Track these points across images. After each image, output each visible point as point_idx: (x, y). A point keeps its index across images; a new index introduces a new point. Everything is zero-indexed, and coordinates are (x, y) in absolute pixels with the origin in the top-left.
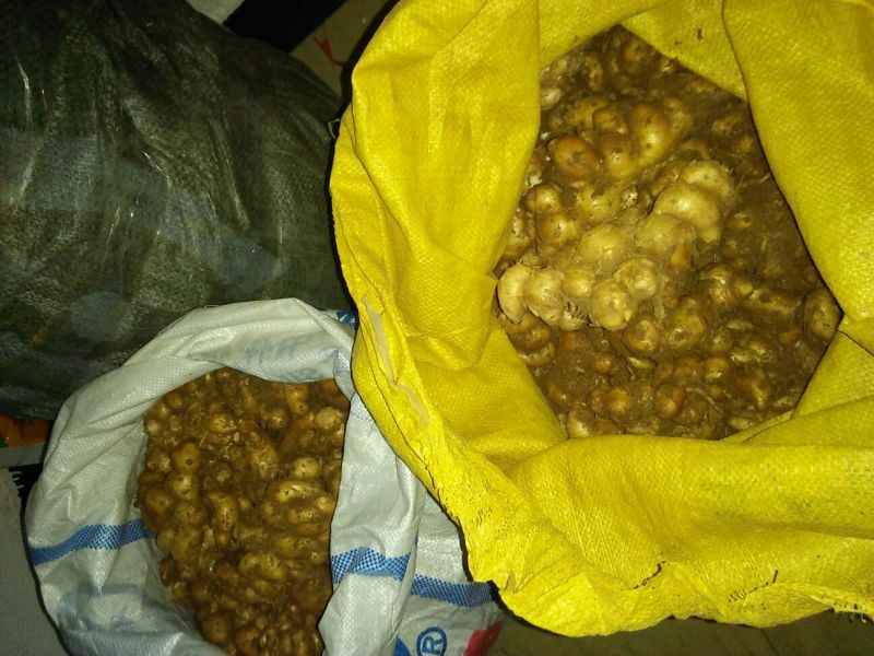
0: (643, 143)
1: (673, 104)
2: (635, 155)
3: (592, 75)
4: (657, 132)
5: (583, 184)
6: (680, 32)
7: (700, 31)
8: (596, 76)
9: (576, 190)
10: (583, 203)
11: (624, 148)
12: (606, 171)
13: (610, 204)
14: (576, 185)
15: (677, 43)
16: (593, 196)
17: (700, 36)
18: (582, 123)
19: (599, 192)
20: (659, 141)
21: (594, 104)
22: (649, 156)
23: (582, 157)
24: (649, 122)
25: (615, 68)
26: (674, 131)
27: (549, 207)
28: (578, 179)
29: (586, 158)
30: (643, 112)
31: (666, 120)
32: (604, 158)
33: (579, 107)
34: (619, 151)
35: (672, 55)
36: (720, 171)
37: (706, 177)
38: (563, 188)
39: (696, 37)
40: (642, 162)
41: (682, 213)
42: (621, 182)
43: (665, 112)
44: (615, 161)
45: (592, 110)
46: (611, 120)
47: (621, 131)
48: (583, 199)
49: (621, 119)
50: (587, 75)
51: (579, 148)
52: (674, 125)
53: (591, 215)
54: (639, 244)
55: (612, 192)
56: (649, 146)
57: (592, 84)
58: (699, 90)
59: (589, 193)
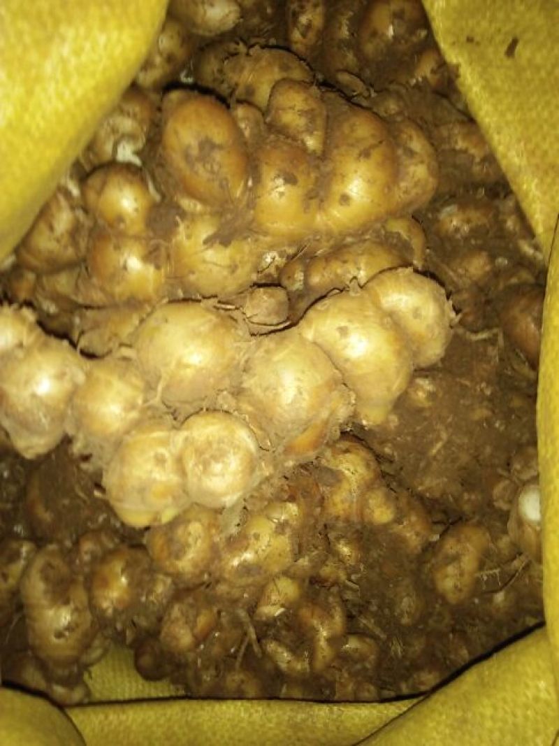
0: (337, 189)
1: (417, 144)
2: (314, 203)
3: (304, 19)
4: (370, 182)
5: (199, 207)
6: (484, 24)
7: (514, 43)
8: (309, 26)
9: (183, 214)
10: (187, 244)
11: (301, 179)
12: (251, 204)
13: (233, 268)
14: (186, 203)
15: (470, 40)
16: (209, 242)
17: (511, 51)
18: (250, 91)
19: (222, 238)
20: (366, 200)
21: (285, 68)
22: (337, 216)
23: (218, 156)
24: (366, 154)
25: (345, 32)
26: (399, 196)
27: (120, 219)
28: (192, 194)
29: (225, 162)
30: (363, 129)
31: (394, 168)
32: (258, 180)
33: (258, 59)
34: (290, 180)
35: (453, 56)
36: (443, 312)
37: (416, 313)
38: (163, 196)
39: (504, 48)
40: (320, 220)
41: (347, 360)
42: (268, 239)
43: (400, 152)
44: (275, 195)
45: (277, 74)
46: (302, 113)
47: (312, 143)
48: (189, 237)
49: (320, 122)
50: (295, 15)
51: (219, 134)
52: (403, 184)
53: (193, 273)
54: (249, 383)
55: (246, 248)
56: (345, 199)
57: (296, 35)
58: (461, 144)
59: (205, 230)
